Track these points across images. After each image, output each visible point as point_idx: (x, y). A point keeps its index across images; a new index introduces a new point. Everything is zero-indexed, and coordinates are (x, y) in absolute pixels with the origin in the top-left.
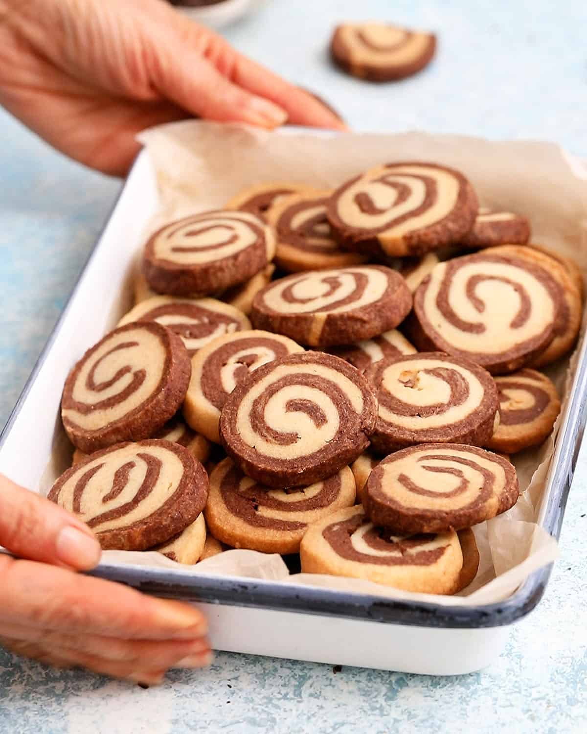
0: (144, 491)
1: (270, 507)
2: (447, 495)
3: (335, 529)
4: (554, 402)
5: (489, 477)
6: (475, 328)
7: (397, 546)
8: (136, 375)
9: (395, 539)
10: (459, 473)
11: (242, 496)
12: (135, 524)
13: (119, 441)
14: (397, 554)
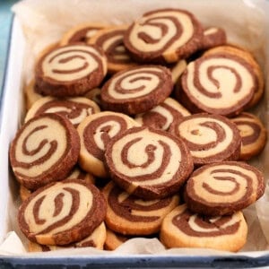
0: (74, 209)
1: (137, 210)
2: (230, 194)
3: (178, 219)
4: (263, 130)
5: (249, 180)
6: (216, 96)
7: (214, 225)
8: (52, 143)
9: (212, 221)
10: (233, 180)
11: (121, 205)
12: (73, 228)
13: (51, 182)
14: (216, 229)
